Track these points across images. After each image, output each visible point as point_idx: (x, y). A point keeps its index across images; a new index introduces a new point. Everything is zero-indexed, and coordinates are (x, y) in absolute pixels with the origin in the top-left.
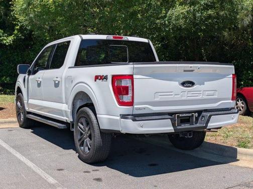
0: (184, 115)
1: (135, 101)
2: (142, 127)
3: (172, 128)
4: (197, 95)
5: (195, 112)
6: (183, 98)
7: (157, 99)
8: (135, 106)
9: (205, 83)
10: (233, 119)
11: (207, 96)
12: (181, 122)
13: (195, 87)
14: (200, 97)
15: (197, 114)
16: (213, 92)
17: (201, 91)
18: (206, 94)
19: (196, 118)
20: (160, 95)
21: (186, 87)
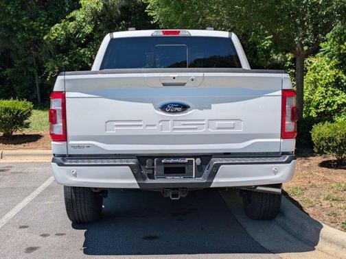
0: (172, 161)
1: (70, 133)
2: (75, 175)
3: (135, 181)
4: (195, 127)
5: (195, 156)
6: (165, 132)
7: (109, 132)
8: (70, 142)
9: (213, 106)
10: (275, 173)
11: (218, 128)
12: (165, 173)
13: (189, 112)
14: (202, 131)
15: (198, 161)
16: (233, 122)
17: (204, 120)
18: (217, 126)
19: (197, 167)
20: (116, 126)
21: (170, 112)
